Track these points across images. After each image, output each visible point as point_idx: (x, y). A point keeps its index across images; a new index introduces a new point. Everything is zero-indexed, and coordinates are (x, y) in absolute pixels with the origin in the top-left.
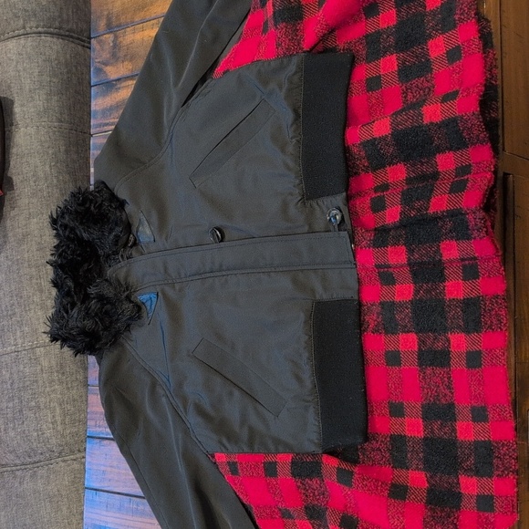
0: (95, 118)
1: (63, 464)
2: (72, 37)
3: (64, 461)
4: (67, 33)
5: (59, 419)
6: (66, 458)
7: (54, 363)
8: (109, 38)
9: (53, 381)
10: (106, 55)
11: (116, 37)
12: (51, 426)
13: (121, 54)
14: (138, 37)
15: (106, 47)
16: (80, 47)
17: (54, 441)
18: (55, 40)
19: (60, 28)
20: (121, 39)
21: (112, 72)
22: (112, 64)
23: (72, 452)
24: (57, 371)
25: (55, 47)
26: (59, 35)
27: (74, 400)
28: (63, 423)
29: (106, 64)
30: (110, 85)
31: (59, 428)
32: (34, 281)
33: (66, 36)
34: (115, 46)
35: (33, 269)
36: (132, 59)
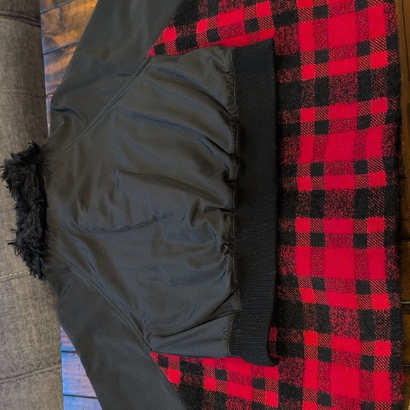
0: (48, 81)
1: (41, 375)
2: (22, 17)
3: (42, 373)
4: (18, 15)
5: (35, 338)
6: (43, 370)
7: (27, 291)
8: (56, 12)
9: (28, 306)
10: (54, 27)
11: (62, 11)
12: (29, 344)
13: (67, 25)
14: (81, 8)
15: (54, 20)
16: (29, 26)
17: (32, 356)
18: (8, 20)
19: (12, 10)
20: (66, 12)
21: (61, 41)
22: (59, 34)
23: (49, 365)
24: (31, 298)
25: (8, 27)
26: (11, 17)
27: (47, 321)
28: (39, 341)
29: (55, 34)
30: (59, 52)
31: (36, 345)
32: (6, 223)
33: (16, 17)
34: (62, 18)
35: (4, 214)
36: (76, 28)
